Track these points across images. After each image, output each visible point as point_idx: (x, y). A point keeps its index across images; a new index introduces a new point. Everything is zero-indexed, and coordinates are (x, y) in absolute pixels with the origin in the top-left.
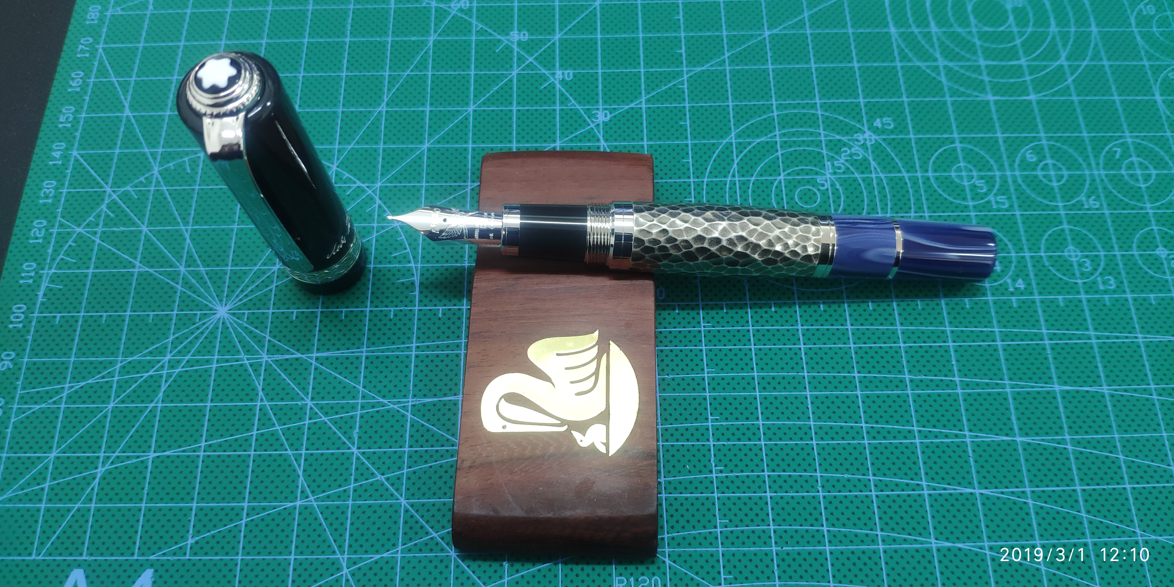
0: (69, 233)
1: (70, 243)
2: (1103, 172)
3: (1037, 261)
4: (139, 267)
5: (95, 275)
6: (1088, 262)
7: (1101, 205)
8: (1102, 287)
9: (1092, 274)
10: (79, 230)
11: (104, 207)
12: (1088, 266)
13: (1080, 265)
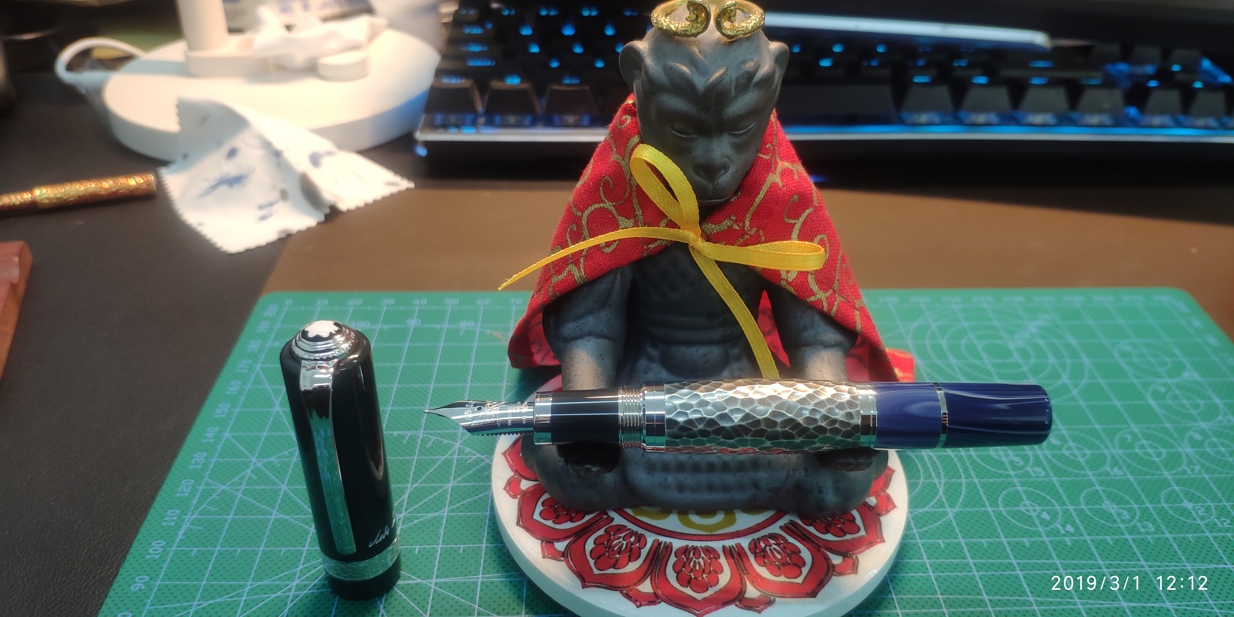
0: (213, 490)
1: (214, 496)
2: (1120, 452)
3: (1080, 513)
4: (275, 515)
5: (233, 520)
6: (1125, 513)
7: (1124, 473)
8: (1142, 530)
9: (1131, 521)
10: (223, 487)
11: (248, 471)
12: (1126, 516)
13: (1119, 515)
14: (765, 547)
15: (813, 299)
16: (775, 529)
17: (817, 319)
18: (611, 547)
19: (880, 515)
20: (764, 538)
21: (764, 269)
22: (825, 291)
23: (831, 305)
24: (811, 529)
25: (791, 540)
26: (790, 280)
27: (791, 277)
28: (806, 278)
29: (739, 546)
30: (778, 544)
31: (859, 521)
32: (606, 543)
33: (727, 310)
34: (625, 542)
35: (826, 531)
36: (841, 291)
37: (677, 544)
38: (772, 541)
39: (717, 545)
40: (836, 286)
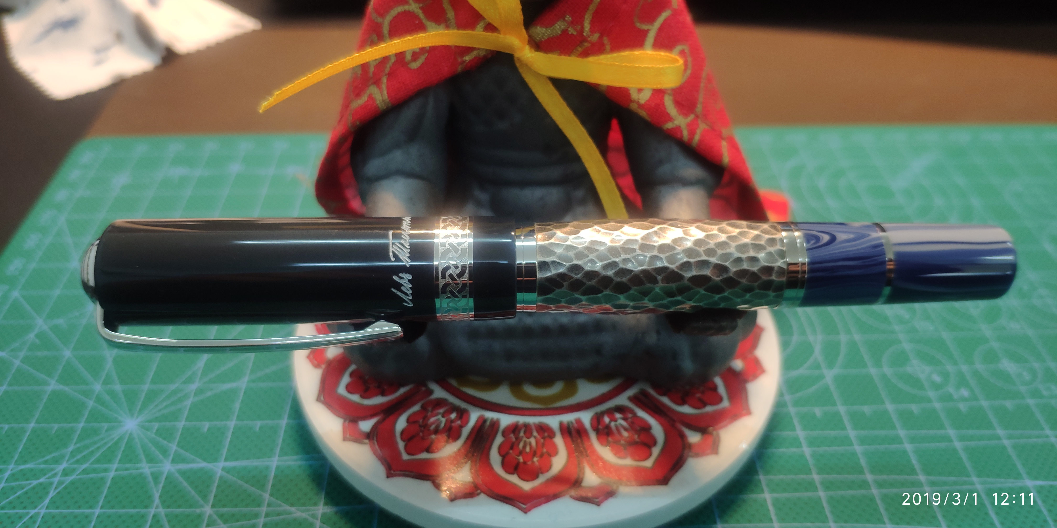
3: (976, 374)
4: (53, 386)
6: (1026, 373)
8: (1046, 393)
9: (1032, 382)
10: (2, 354)
11: (32, 335)
12: (1027, 376)
13: (1019, 375)
14: (610, 422)
15: (669, 125)
16: (622, 400)
17: (675, 150)
18: (425, 426)
19: (745, 381)
20: (610, 412)
21: (610, 88)
22: (686, 115)
23: (692, 133)
24: (666, 400)
25: (641, 414)
26: (642, 101)
27: (644, 97)
28: (662, 100)
29: (578, 421)
30: (625, 419)
31: (722, 389)
32: (421, 421)
33: (565, 143)
34: (444, 420)
35: (682, 402)
36: (706, 116)
37: (506, 420)
38: (618, 415)
39: (553, 421)
40: (699, 108)
